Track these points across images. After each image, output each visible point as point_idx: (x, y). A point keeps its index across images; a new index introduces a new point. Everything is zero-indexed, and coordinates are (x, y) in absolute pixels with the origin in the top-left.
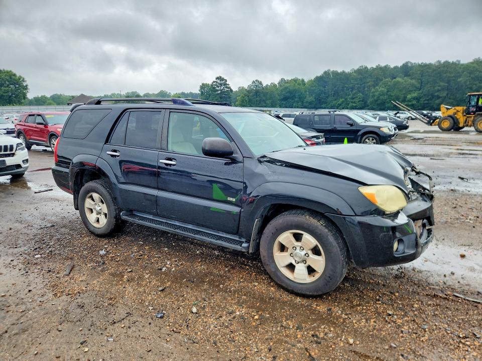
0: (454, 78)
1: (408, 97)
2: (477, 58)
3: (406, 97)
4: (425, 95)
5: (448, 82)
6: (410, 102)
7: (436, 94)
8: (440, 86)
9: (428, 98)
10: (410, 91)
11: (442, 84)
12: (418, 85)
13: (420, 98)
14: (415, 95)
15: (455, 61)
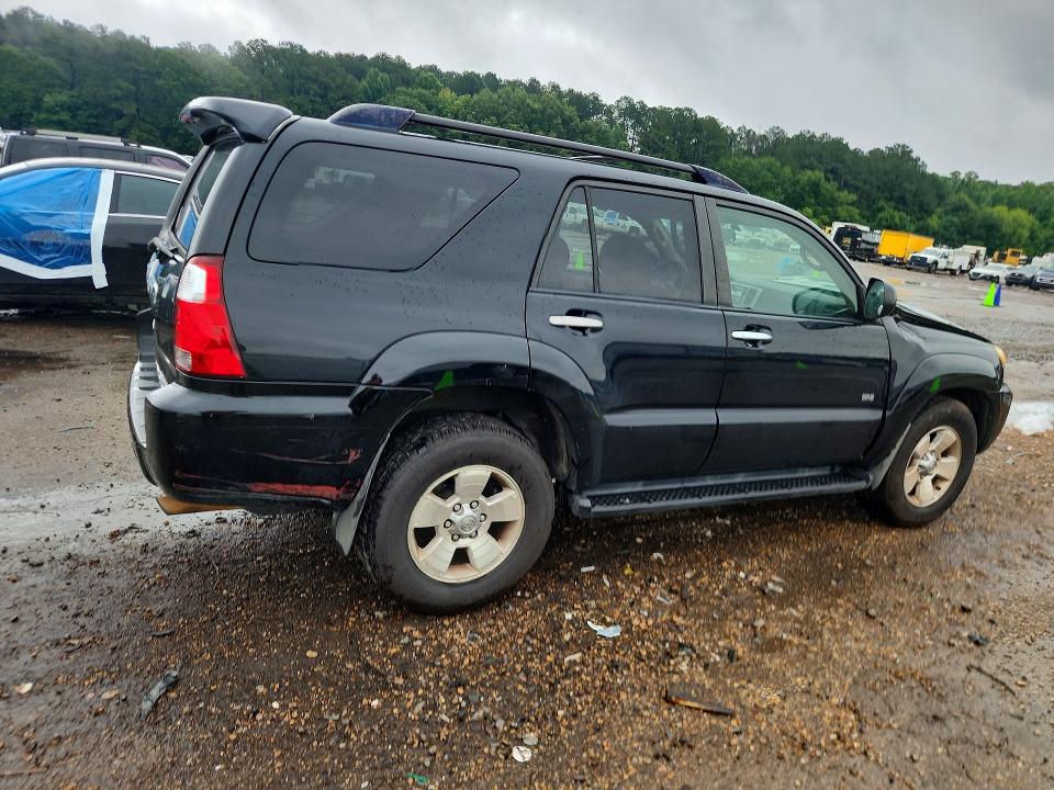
0: (146, 76)
1: (46, 99)
2: (185, 41)
3: (41, 100)
4: (87, 103)
5: (135, 82)
6: (55, 113)
7: (114, 105)
8: (119, 88)
9: (95, 113)
10: (48, 86)
11: (125, 84)
12: (67, 76)
13: (78, 108)
14: (64, 97)
15: (137, 36)
